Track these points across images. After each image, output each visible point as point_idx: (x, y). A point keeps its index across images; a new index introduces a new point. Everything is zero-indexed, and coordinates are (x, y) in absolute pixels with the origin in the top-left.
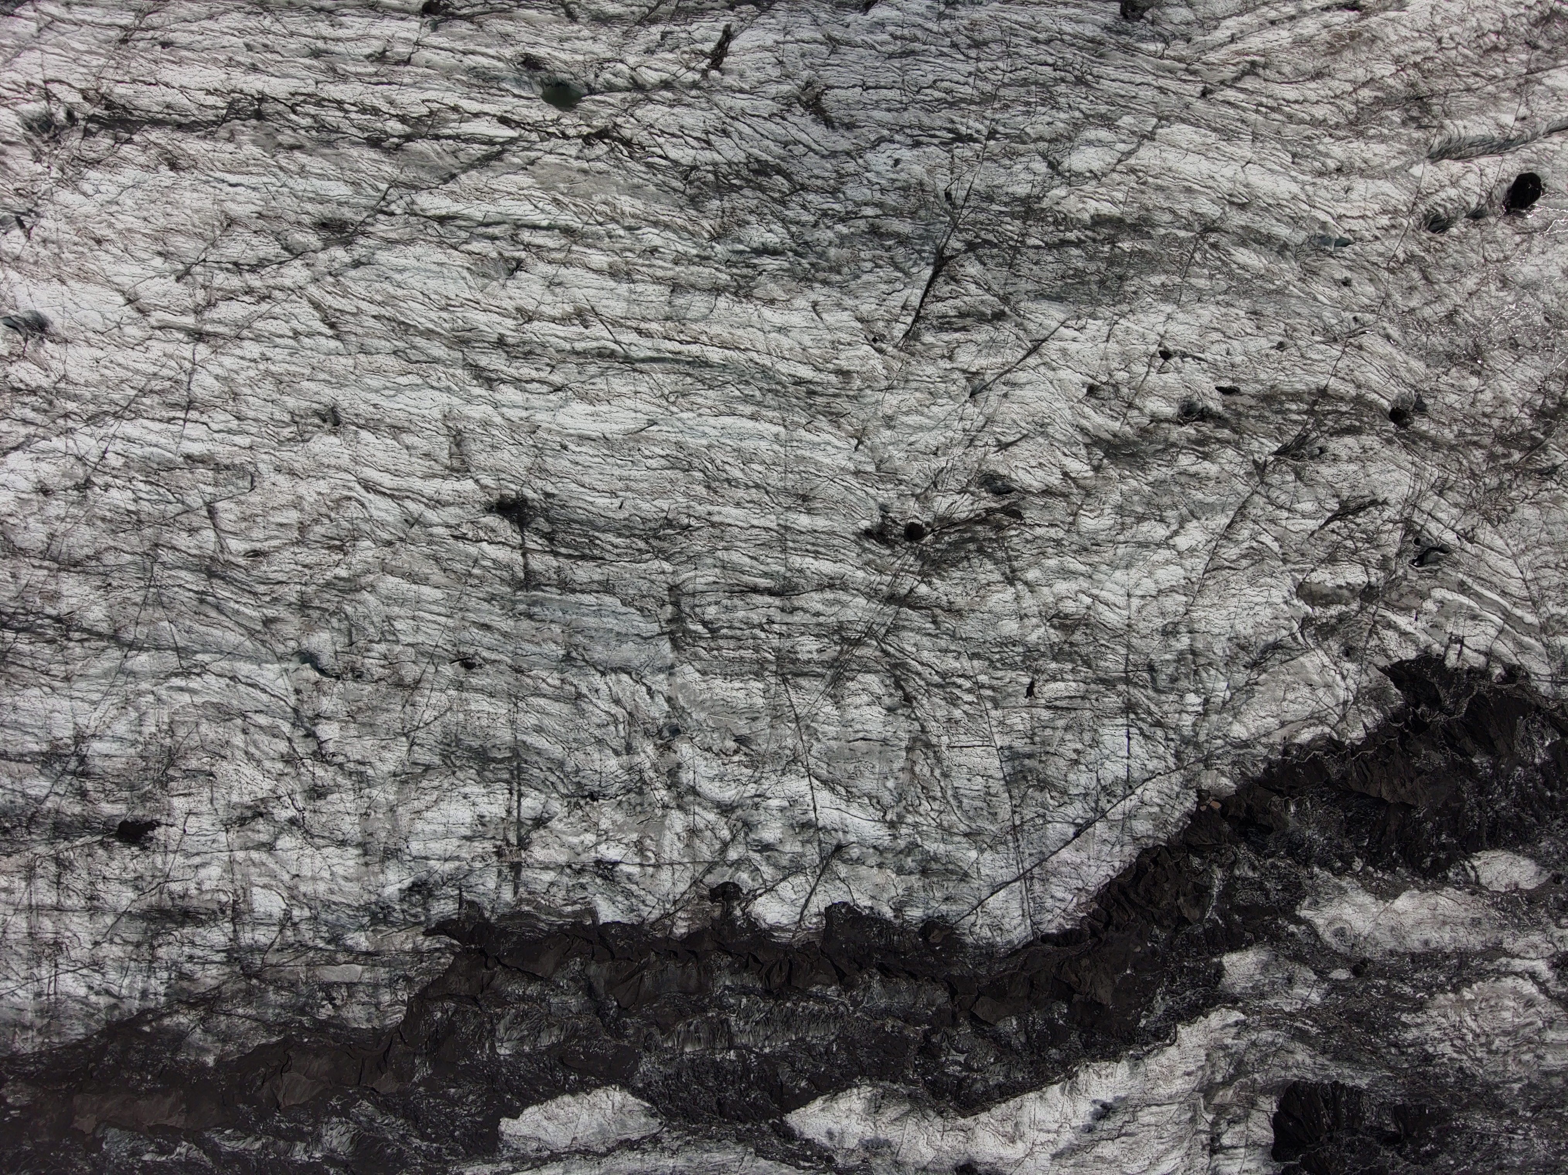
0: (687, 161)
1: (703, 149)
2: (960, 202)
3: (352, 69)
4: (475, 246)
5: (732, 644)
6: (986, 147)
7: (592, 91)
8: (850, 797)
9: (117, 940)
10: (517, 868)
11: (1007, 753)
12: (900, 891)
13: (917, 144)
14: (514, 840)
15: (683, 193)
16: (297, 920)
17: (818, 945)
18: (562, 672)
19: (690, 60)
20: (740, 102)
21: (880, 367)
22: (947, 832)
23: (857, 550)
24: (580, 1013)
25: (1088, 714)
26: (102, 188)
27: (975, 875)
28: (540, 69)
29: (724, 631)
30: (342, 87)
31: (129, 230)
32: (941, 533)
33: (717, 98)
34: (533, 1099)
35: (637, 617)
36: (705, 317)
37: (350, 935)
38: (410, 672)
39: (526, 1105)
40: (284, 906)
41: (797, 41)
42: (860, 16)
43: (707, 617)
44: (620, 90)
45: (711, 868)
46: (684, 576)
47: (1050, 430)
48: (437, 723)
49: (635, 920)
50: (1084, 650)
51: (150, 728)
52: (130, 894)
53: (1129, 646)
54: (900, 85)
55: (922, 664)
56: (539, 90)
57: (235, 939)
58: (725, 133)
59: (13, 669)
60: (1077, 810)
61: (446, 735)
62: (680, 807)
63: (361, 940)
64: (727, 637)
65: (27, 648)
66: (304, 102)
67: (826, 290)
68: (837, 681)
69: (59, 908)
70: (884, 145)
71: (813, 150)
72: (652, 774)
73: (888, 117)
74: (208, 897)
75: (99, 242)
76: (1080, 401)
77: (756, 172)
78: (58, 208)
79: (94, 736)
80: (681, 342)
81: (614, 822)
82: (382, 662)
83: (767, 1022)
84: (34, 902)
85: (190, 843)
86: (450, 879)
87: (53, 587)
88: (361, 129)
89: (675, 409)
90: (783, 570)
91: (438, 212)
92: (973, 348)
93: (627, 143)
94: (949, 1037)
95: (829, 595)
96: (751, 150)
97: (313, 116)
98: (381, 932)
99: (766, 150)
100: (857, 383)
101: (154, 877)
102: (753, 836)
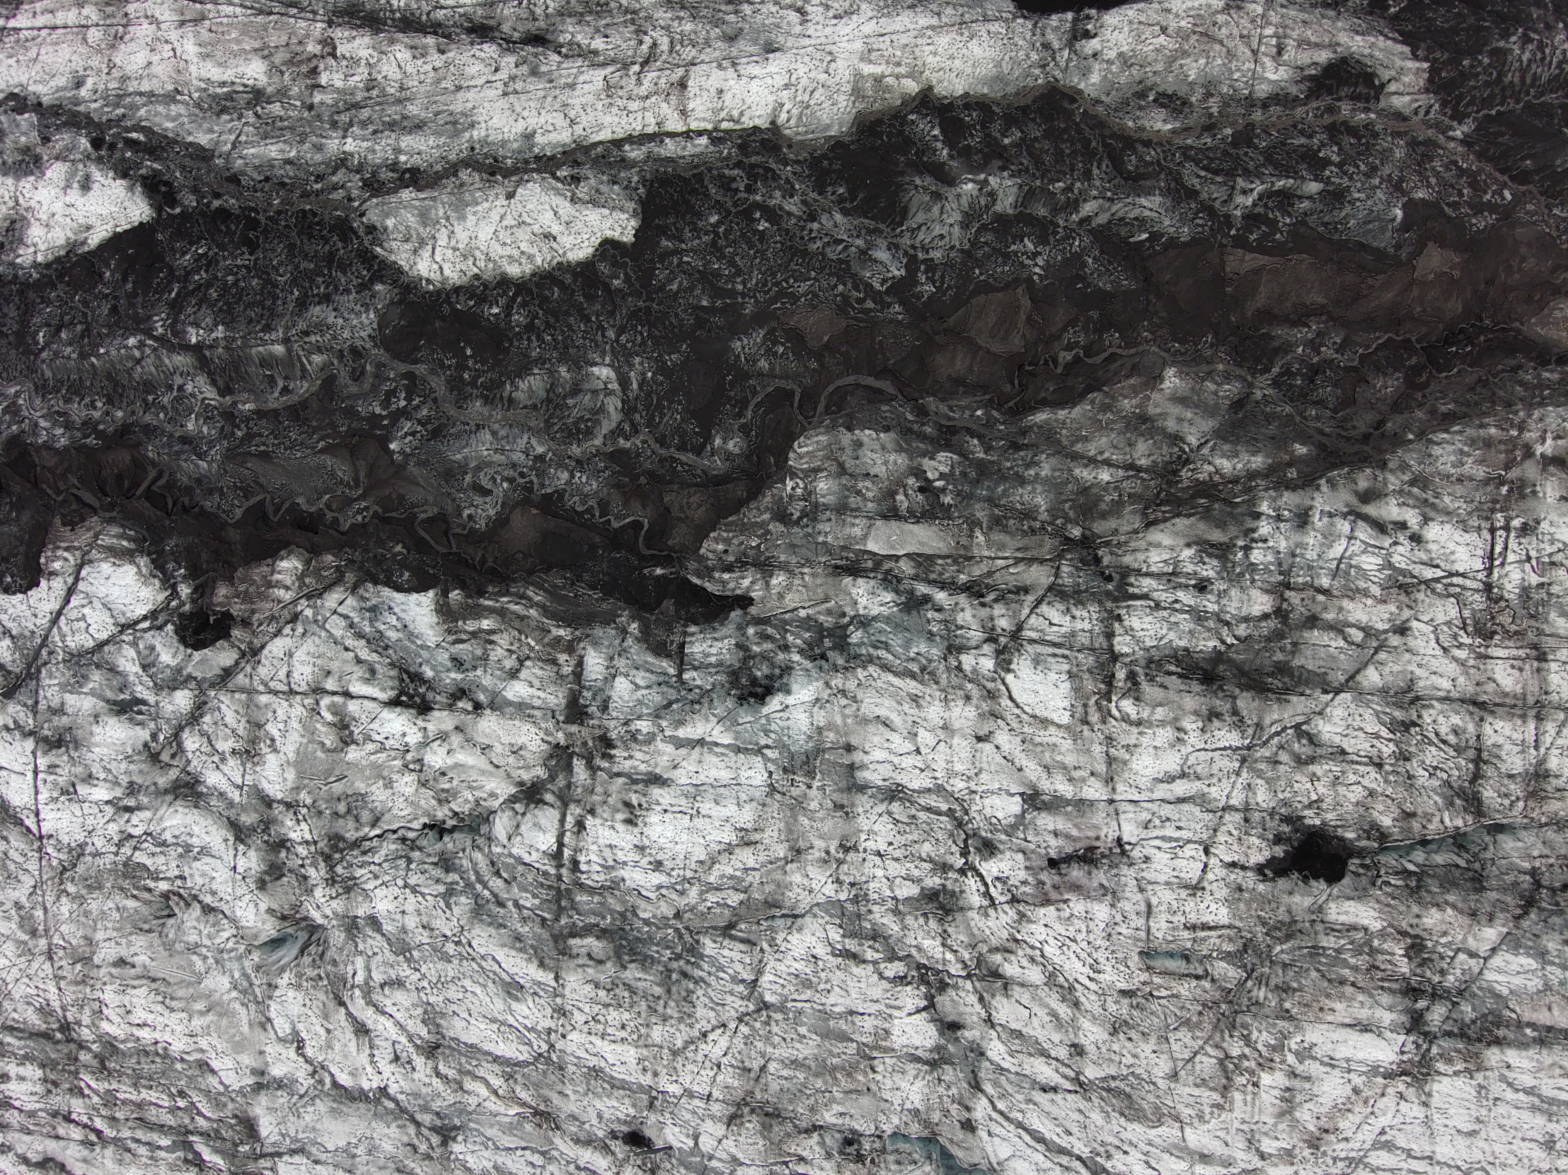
9: (1357, 634)
14: (578, 767)
16: (987, 647)
17: (57, 517)
24: (477, 429)
29: (165, 1140)
37: (886, 608)
45: (224, 677)
48: (703, 1024)
49: (368, 590)
52: (1327, 727)
57: (1110, 617)
61: (689, 996)
62: (268, 802)
63: (867, 597)
64: (161, 1128)
72: (311, 872)
74: (1160, 710)
81: (389, 784)
85: (1196, 822)
86: (695, 702)
98: (828, 611)
101: (1274, 759)
102: (144, 735)
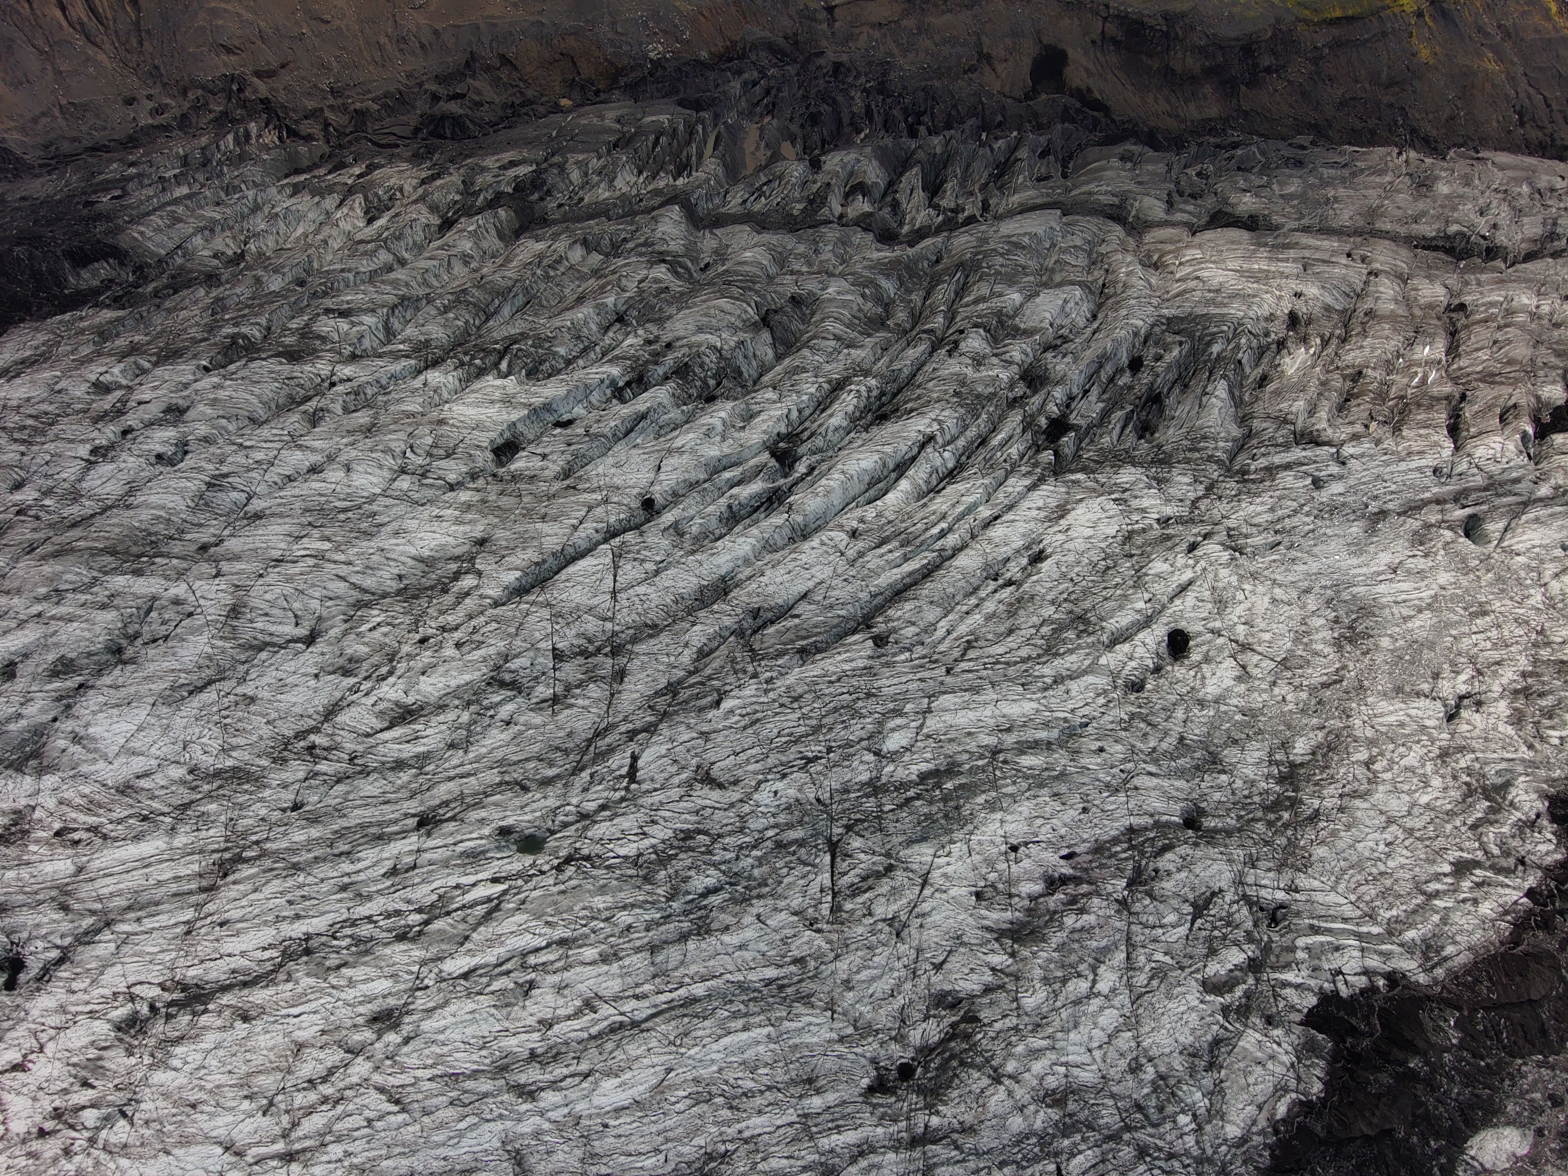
0: (633, 852)
1: (641, 839)
2: (828, 801)
3: (374, 888)
4: (496, 985)
6: (829, 759)
7: (553, 833)
13: (784, 776)
15: (638, 876)
19: (615, 784)
20: (657, 797)
21: (823, 943)
23: (869, 1109)
26: (190, 1058)
28: (511, 832)
30: (369, 904)
31: (219, 1086)
32: (926, 1062)
33: (640, 801)
36: (682, 963)
41: (681, 743)
44: (572, 824)
47: (965, 939)
50: (1082, 1116)
53: (1113, 1096)
54: (758, 743)
56: (515, 847)
58: (654, 822)
66: (341, 927)
67: (762, 902)
70: (763, 785)
71: (717, 808)
73: (758, 766)
75: (193, 1106)
76: (974, 908)
77: (683, 839)
78: (155, 1089)
80: (671, 992)
88: (389, 930)
89: (683, 1051)
90: (817, 1157)
91: (462, 970)
92: (883, 899)
93: (588, 858)
95: (863, 1163)
96: (676, 826)
97: (350, 936)
99: (686, 821)
100: (812, 964)
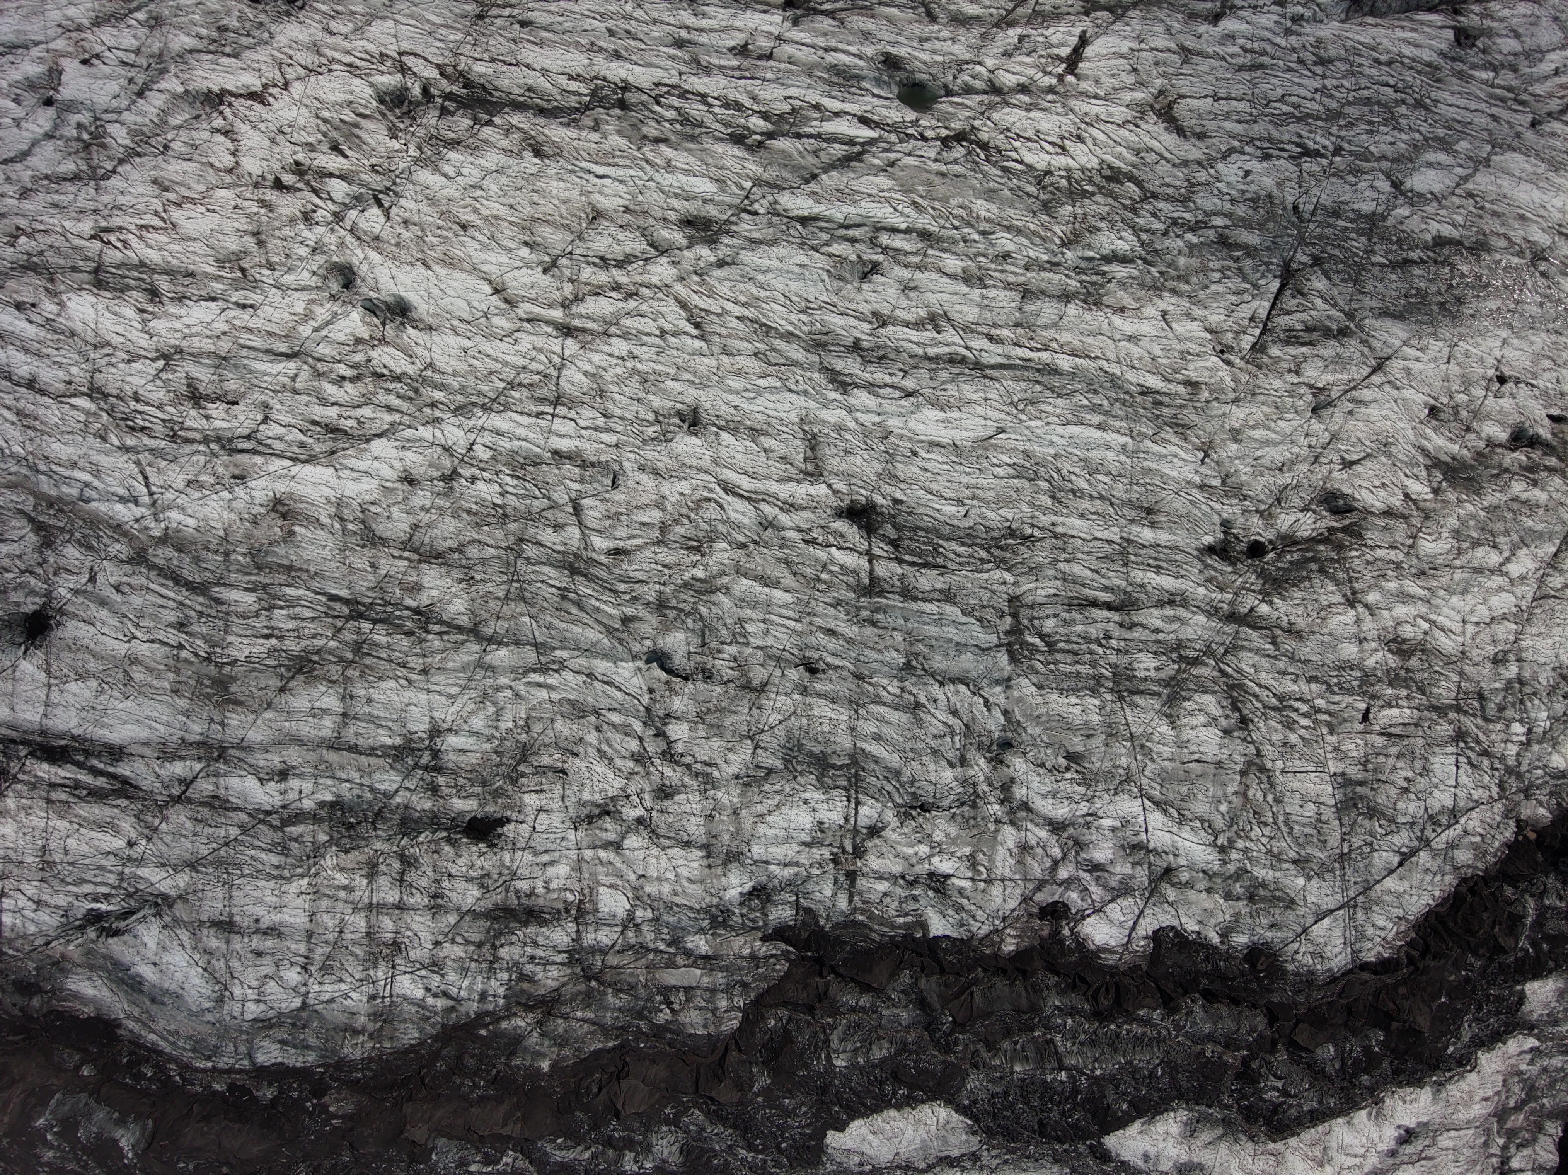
0: (1041, 166)
1: (1057, 154)
2: (1307, 216)
3: (716, 62)
4: (837, 248)
5: (1069, 658)
6: (1332, 163)
7: (949, 93)
8: (1182, 820)
9: (459, 939)
10: (852, 876)
11: (1340, 780)
12: (1227, 917)
13: (1267, 157)
14: (849, 848)
15: (1037, 198)
16: (639, 921)
17: (1145, 968)
18: (901, 680)
19: (1047, 64)
20: (1095, 108)
21: (1228, 379)
22: (1276, 857)
23: (1200, 566)
24: (909, 1027)
25: (1420, 741)
26: (465, 171)
27: (1301, 903)
28: (899, 68)
29: (1061, 645)
30: (706, 80)
31: (496, 217)
32: (1283, 551)
33: (1072, 103)
34: (859, 1111)
35: (976, 627)
36: (1055, 324)
37: (690, 938)
38: (758, 675)
39: (852, 1118)
40: (628, 907)
41: (1152, 49)
42: (1210, 27)
43: (1045, 630)
44: (977, 92)
45: (1041, 885)
46: (1025, 587)
47: (1393, 450)
48: (781, 727)
49: (965, 935)
50: (1419, 676)
51: (506, 724)
52: (475, 892)
53: (1461, 674)
54: (1250, 97)
55: (1260, 686)
56: (896, 90)
57: (577, 940)
58: (1080, 139)
59: (368, 661)
60: (1403, 839)
61: (789, 739)
62: (1012, 823)
63: (700, 944)
64: (1063, 651)
65: (384, 640)
66: (668, 93)
67: (1174, 300)
68: (1173, 700)
69: (400, 907)
70: (1234, 156)
71: (1165, 159)
72: (986, 788)
73: (1240, 128)
74: (555, 895)
75: (464, 227)
76: (1421, 422)
77: (1109, 179)
78: (418, 188)
79: (450, 730)
80: (1031, 349)
81: (948, 834)
82: (732, 664)
83: (1093, 1044)
84: (375, 900)
85: (539, 842)
86: (789, 885)
87: (414, 579)
88: (725, 124)
89: (1023, 417)
90: (1124, 584)
91: (800, 213)
92: (1320, 364)
93: (984, 146)
94: (1268, 1063)
95: (1169, 612)
96: (1104, 157)
97: (676, 109)
98: (720, 935)
99: (1119, 157)
100: (1205, 395)
101: (500, 874)
102: (1083, 855)
